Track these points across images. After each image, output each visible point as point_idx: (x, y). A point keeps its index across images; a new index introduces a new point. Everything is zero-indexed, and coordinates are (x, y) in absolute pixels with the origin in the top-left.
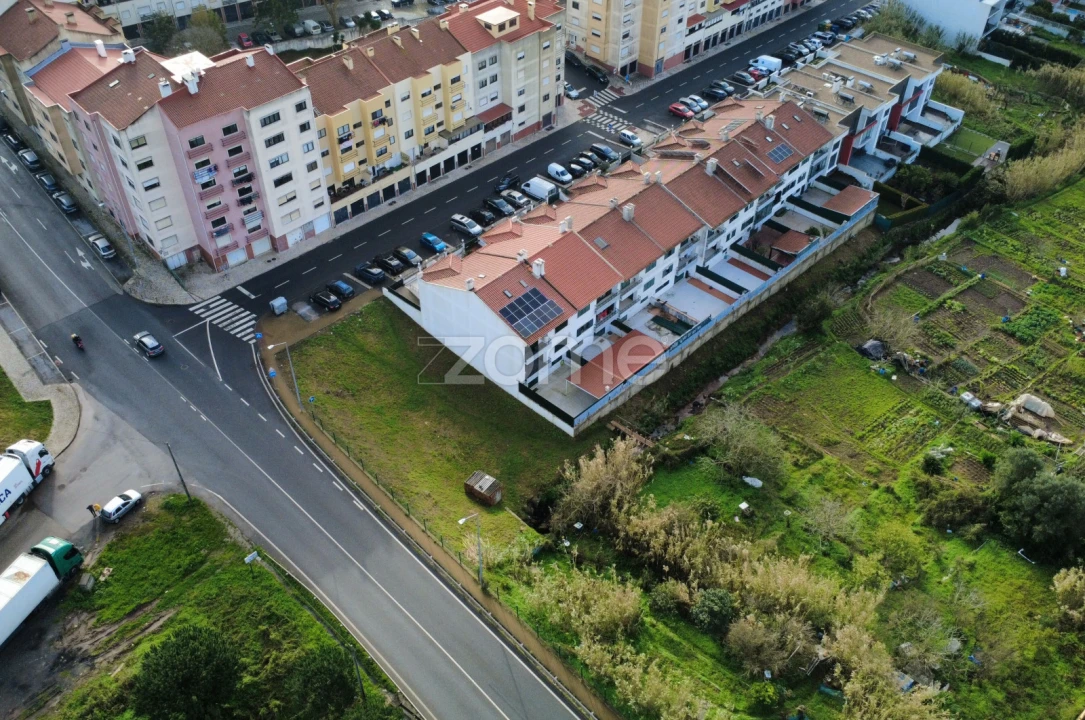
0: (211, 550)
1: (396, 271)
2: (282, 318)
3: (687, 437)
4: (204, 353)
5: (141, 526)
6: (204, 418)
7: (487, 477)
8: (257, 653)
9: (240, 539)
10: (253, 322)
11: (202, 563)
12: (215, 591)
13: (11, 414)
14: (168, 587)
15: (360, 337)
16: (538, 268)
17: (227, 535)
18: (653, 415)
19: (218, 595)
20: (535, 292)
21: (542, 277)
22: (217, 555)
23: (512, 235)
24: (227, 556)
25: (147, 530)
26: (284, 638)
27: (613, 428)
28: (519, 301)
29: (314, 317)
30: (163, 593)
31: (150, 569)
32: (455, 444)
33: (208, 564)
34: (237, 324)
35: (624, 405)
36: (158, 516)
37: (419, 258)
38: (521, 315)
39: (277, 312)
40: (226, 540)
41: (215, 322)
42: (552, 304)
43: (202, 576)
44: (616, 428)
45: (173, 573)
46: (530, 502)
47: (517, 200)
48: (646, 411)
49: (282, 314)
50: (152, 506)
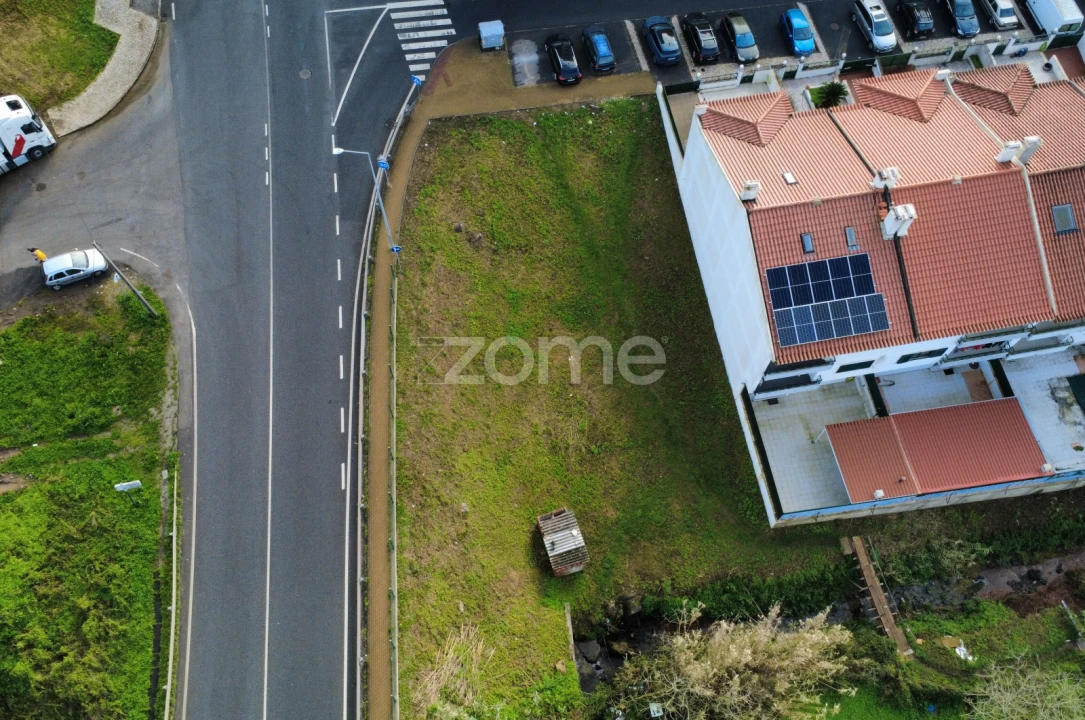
0: (125, 415)
1: (704, 59)
2: (485, 57)
3: (961, 652)
4: (344, 62)
5: (79, 314)
6: (268, 179)
7: (575, 532)
8: (59, 633)
9: (168, 423)
10: (444, 43)
11: (103, 428)
12: (82, 489)
13: (63, 34)
14: (40, 439)
15: (571, 151)
16: (901, 218)
17: (157, 403)
18: (936, 562)
19: (82, 498)
20: (861, 263)
21: (896, 239)
22: (126, 429)
23: (912, 110)
24: (135, 440)
25: (82, 326)
26: (98, 639)
27: (848, 551)
28: (818, 268)
29: (530, 79)
30: (29, 444)
31: (41, 394)
32: (585, 424)
33: (108, 435)
34: (422, 34)
35: (901, 515)
36: (107, 312)
37: (754, 51)
38: (803, 297)
39: (485, 44)
40: (152, 410)
41: (394, 16)
42: (877, 303)
43: (87, 451)
44: (855, 554)
45: (60, 422)
46: (623, 602)
47: (997, 15)
48: (930, 550)
49: (492, 49)
50: (113, 290)
